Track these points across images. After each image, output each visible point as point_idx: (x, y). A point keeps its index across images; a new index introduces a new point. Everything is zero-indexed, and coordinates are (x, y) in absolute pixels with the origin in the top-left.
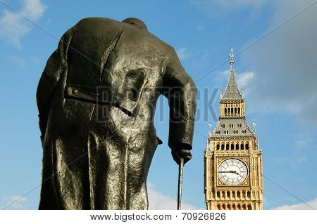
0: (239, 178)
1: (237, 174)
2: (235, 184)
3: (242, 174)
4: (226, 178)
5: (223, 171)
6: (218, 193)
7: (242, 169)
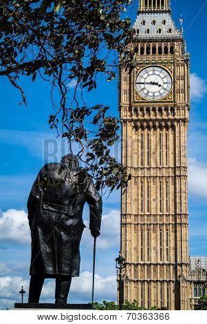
0: (162, 91)
1: (160, 86)
2: (156, 99)
3: (165, 86)
4: (145, 91)
5: (142, 81)
6: (136, 110)
7: (165, 80)
